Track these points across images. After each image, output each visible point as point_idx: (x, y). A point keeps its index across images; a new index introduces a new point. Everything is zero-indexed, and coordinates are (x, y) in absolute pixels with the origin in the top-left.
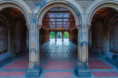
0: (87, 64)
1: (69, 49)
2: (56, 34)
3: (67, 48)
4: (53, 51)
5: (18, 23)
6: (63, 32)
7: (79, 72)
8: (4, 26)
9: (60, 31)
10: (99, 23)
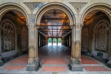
0: (80, 59)
1: (62, 50)
2: (52, 40)
3: (60, 49)
4: (50, 51)
5: (24, 29)
6: (57, 38)
7: (73, 66)
8: (12, 29)
9: (55, 37)
10: (85, 29)
